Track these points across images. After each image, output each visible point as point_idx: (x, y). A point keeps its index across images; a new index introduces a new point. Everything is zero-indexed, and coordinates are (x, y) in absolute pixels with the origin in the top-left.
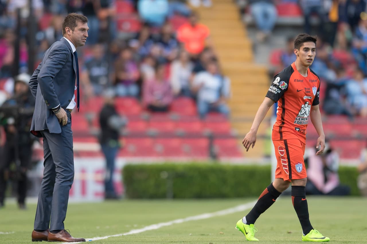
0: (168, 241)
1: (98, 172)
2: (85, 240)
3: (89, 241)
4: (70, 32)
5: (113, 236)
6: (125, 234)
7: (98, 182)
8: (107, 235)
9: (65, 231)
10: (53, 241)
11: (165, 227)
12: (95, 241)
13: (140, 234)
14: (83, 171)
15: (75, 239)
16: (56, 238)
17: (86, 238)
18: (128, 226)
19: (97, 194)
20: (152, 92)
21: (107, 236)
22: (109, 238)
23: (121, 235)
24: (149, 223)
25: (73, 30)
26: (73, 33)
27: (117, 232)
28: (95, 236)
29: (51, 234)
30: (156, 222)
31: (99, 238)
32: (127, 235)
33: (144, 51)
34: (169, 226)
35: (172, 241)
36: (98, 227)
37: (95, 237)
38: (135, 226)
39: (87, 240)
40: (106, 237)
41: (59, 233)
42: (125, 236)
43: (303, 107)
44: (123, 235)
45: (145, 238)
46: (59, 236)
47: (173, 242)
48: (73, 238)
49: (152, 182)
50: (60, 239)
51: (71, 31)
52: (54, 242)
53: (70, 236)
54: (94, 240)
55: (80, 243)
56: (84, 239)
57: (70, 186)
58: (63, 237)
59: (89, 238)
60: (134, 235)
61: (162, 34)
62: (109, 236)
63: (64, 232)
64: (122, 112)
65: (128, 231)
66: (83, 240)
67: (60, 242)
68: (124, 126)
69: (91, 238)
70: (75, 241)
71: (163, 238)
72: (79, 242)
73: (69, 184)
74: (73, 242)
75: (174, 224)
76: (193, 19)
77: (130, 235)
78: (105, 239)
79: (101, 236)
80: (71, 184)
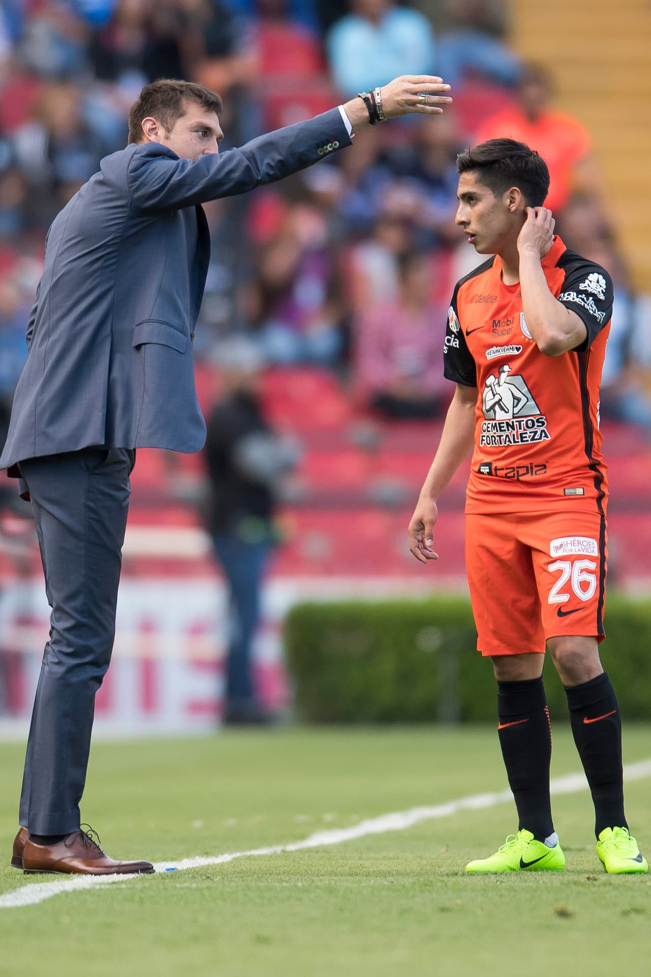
0: (443, 869)
1: (196, 630)
2: (153, 867)
3: (168, 870)
4: (156, 134)
5: (248, 853)
6: (291, 847)
7: (199, 664)
8: (229, 850)
9: (82, 835)
10: (41, 873)
11: (431, 821)
12: (186, 870)
13: (345, 845)
14: (147, 627)
15: (116, 866)
16: (52, 860)
17: (155, 861)
18: (301, 818)
19: (195, 707)
20: (387, 349)
21: (230, 853)
22: (234, 859)
23: (278, 849)
24: (376, 809)
25: (169, 130)
26: (167, 138)
27: (264, 841)
28: (188, 854)
29: (35, 845)
30: (400, 804)
31: (200, 862)
32: (300, 851)
33: (357, 205)
34: (445, 819)
35: (456, 869)
36: (198, 824)
37: (187, 857)
38: (328, 817)
39: (159, 867)
40: (226, 858)
41: (63, 843)
42: (291, 852)
43: (490, 386)
44: (284, 851)
45: (360, 859)
46: (60, 853)
47: (460, 873)
48: (110, 860)
49: (387, 665)
50: (64, 863)
51: (161, 132)
52: (44, 875)
53: (101, 855)
54: (185, 868)
55: (134, 879)
56: (150, 864)
57: (99, 680)
58: (75, 857)
59: (165, 860)
60: (323, 851)
61: (422, 146)
62: (238, 855)
63: (79, 839)
64: (282, 419)
65: (303, 837)
66: (146, 869)
67: (65, 875)
68: (288, 468)
69: (173, 860)
70: (118, 873)
71: (424, 862)
72: (130, 876)
73: (95, 674)
74: (111, 876)
75: (464, 813)
76: (532, 92)
77: (309, 850)
78: (222, 865)
79: (207, 854)
80: (100, 674)
